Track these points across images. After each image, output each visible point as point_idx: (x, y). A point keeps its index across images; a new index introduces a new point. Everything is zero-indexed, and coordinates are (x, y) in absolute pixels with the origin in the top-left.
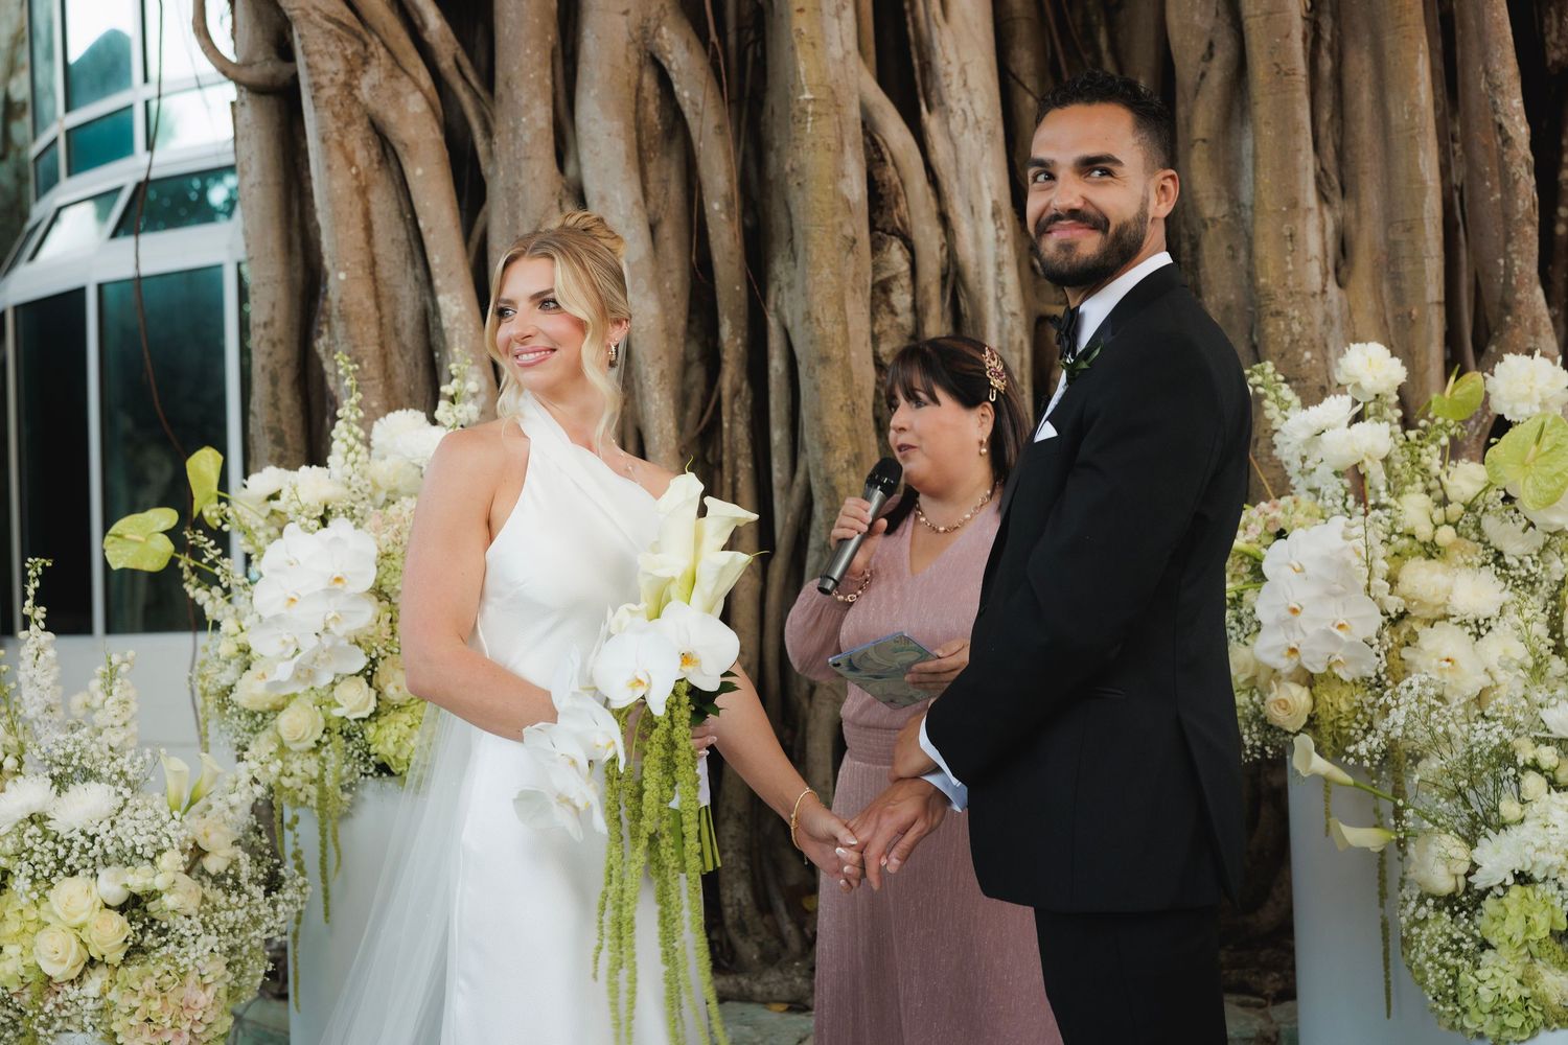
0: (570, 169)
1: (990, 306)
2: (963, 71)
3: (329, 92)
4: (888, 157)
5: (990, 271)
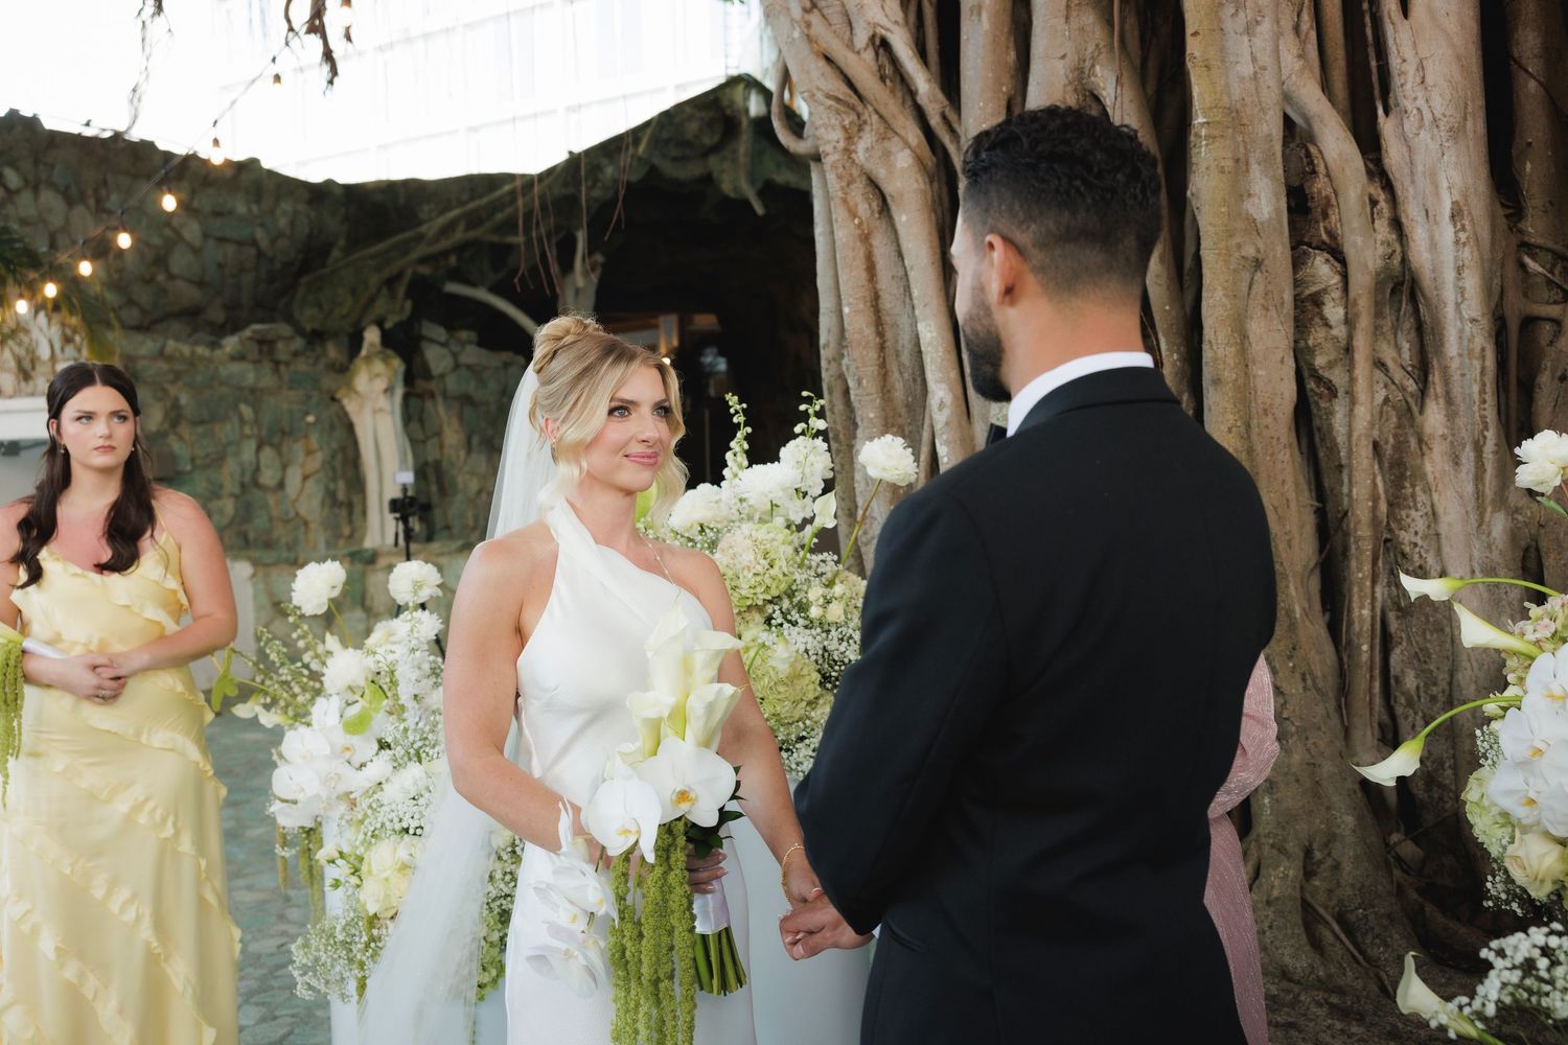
1: (1450, 311)
2: (1421, 67)
4: (1321, 169)
5: (1449, 275)
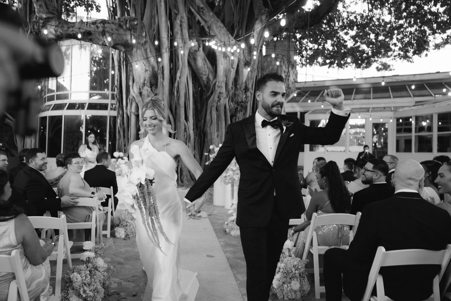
1: (191, 137)
2: (191, 120)
4: (186, 126)
5: (192, 134)
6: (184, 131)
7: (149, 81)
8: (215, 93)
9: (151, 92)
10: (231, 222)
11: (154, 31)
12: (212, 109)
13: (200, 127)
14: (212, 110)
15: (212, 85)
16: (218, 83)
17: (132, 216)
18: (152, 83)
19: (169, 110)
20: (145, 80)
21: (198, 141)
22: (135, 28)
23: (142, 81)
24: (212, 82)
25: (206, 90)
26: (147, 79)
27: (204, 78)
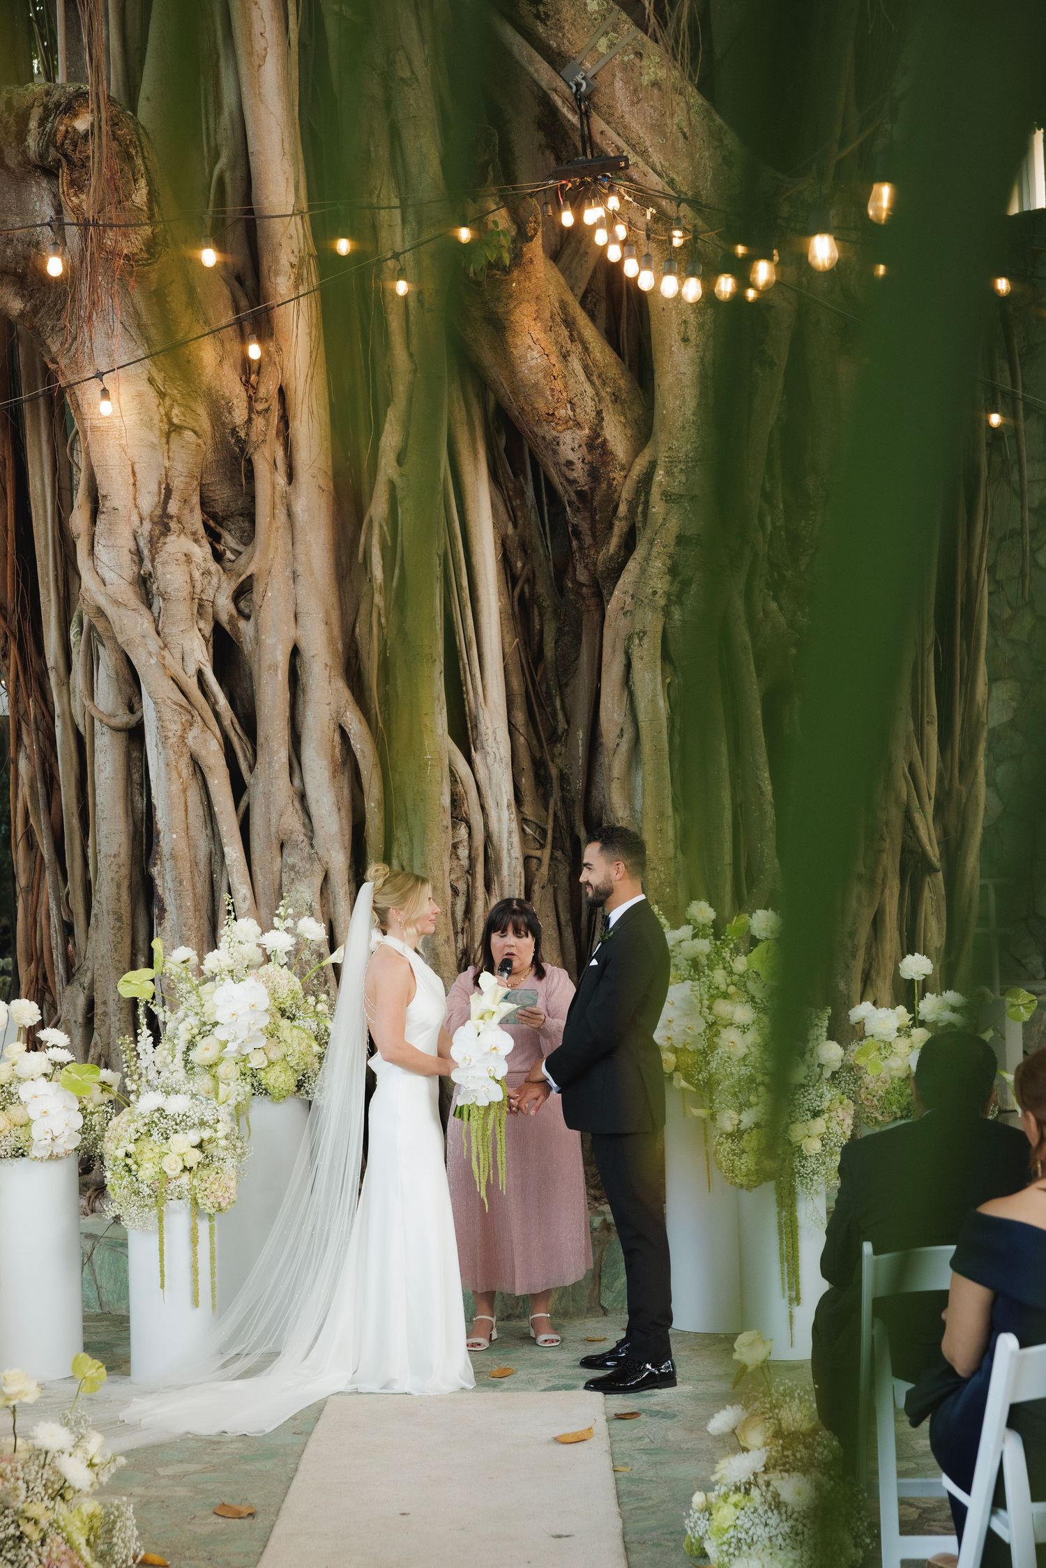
0: (297, 781)
1: (504, 854)
2: (494, 732)
3: (173, 740)
4: (459, 779)
5: (505, 835)
6: (448, 821)
7: (196, 499)
8: (651, 542)
9: (214, 566)
10: (734, 1498)
11: (216, 156)
12: (636, 653)
13: (563, 777)
14: (637, 665)
15: (626, 494)
16: (669, 473)
17: (56, 1472)
18: (219, 508)
19: (340, 684)
20: (168, 493)
21: (552, 880)
22: (76, 157)
23: (148, 502)
24: (627, 468)
25: (585, 527)
26: (178, 483)
27: (571, 445)
